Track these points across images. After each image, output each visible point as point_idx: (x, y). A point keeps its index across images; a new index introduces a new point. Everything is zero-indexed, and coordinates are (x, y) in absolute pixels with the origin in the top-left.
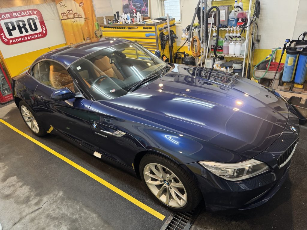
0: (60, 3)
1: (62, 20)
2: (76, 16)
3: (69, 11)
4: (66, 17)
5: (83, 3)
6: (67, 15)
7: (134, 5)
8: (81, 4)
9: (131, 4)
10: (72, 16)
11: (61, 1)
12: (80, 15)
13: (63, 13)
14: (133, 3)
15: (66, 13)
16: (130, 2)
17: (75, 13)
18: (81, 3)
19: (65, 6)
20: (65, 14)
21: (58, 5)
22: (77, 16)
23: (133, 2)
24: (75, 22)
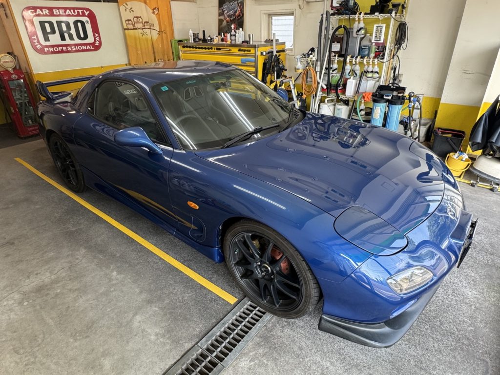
0: (125, 5)
2: (146, 27)
3: (137, 17)
4: (131, 27)
5: (158, 9)
6: (133, 23)
8: (155, 10)
10: (140, 26)
11: (127, 3)
13: (129, 20)
17: (145, 22)
19: (132, 11)
20: (130, 22)
21: (122, 8)
22: (149, 27)
24: (144, 34)
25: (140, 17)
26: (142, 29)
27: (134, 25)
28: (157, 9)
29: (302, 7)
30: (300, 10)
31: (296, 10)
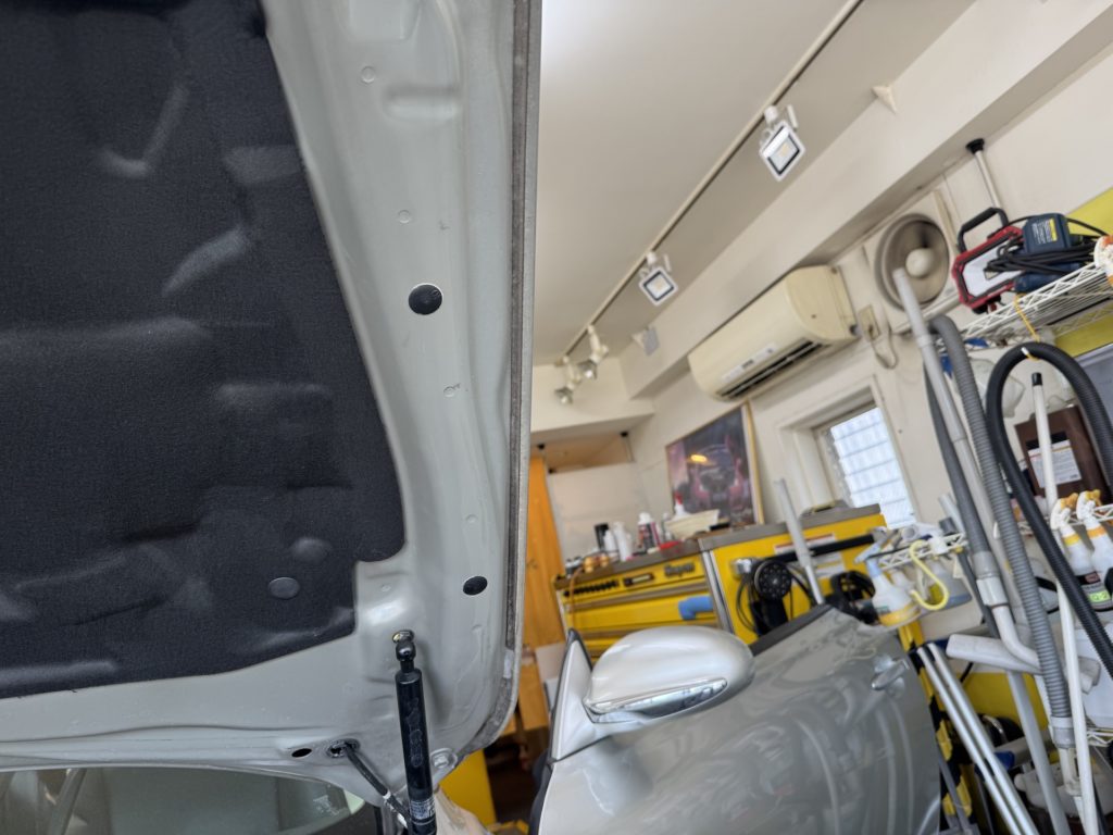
7: (706, 480)
16: (692, 470)
29: (892, 360)
30: (891, 373)
31: (875, 376)
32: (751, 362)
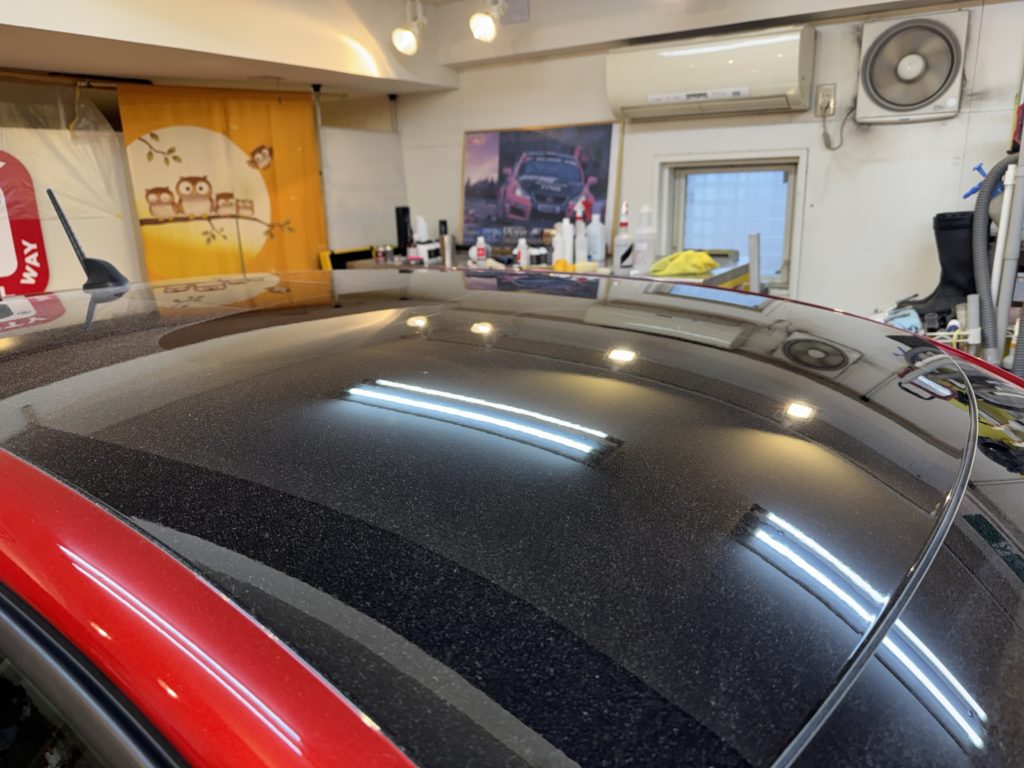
0: (147, 137)
1: (144, 222)
2: (223, 211)
3: (194, 180)
4: (168, 212)
5: (271, 151)
6: (177, 200)
7: (529, 187)
8: (258, 156)
9: (513, 181)
10: (203, 208)
11: (156, 132)
12: (245, 208)
13: (158, 191)
14: (524, 177)
15: (172, 189)
16: (507, 170)
17: (220, 196)
18: (259, 150)
19: (175, 158)
20: (165, 197)
21: (136, 151)
22: (232, 211)
23: (522, 171)
24: (214, 237)
25: (204, 179)
26: (209, 218)
27: (178, 207)
28: (266, 151)
29: (835, 142)
30: (829, 153)
31: (808, 150)
32: (704, 95)
